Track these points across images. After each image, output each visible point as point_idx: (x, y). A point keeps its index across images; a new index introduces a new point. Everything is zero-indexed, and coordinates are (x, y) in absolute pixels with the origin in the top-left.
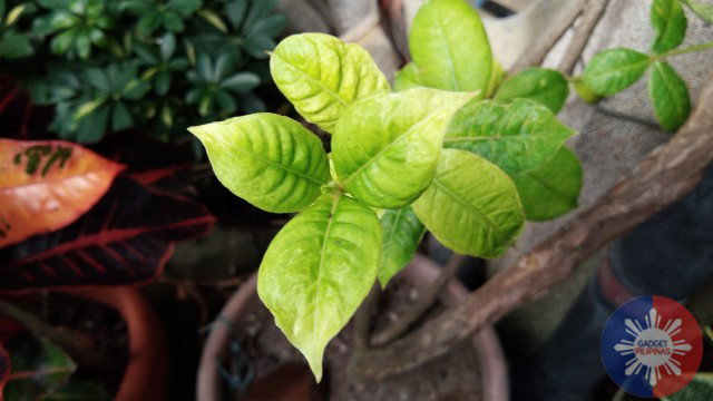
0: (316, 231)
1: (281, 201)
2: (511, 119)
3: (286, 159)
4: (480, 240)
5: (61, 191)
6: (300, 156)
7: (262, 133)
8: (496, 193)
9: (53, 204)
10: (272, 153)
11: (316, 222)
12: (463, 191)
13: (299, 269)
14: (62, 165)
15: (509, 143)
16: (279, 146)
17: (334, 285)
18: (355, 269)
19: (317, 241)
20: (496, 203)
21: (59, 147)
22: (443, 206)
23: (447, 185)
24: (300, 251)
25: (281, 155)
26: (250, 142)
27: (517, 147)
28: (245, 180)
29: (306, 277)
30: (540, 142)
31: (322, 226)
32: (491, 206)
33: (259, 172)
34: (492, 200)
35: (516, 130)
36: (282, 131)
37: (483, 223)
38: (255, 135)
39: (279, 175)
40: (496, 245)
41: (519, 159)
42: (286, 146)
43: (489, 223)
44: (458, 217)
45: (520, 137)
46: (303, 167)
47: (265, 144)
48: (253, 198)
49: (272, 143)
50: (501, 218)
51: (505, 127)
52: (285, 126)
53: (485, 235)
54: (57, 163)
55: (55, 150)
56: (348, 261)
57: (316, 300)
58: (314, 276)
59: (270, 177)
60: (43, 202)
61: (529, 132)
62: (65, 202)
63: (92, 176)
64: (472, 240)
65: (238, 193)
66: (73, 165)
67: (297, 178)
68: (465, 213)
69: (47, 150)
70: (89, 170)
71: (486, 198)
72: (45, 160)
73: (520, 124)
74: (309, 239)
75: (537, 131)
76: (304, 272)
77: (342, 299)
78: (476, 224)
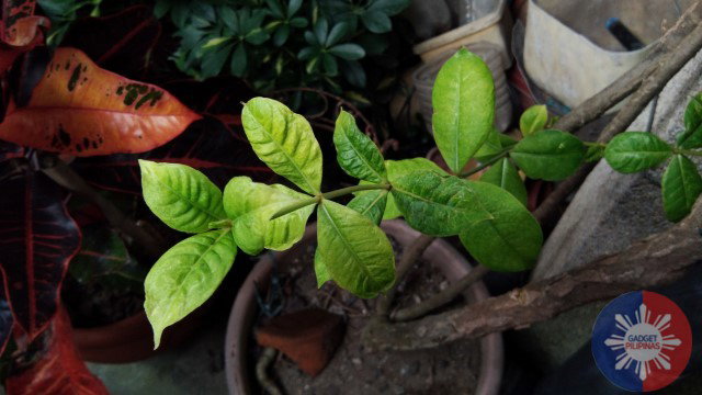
0: (196, 252)
1: (184, 224)
2: (444, 191)
3: (193, 198)
4: (356, 282)
5: (148, 125)
6: (203, 198)
7: (179, 178)
8: (377, 252)
9: (139, 132)
10: (184, 192)
11: (200, 245)
12: (353, 243)
13: (172, 274)
14: (152, 105)
15: (437, 209)
16: (189, 189)
17: (185, 292)
18: (201, 287)
19: (193, 259)
20: (375, 260)
21: (153, 89)
22: (336, 249)
23: (343, 235)
24: (179, 262)
25: (189, 194)
26: (170, 181)
27: (441, 214)
28: (160, 205)
29: (173, 281)
30: (461, 216)
31: (203, 248)
32: (370, 261)
33: (172, 202)
34: (373, 256)
35: (445, 201)
36: (193, 180)
37: (361, 271)
38: (174, 178)
39: (185, 207)
40: (369, 289)
41: (441, 224)
42: (194, 190)
43: (366, 272)
44: (345, 261)
45: (446, 207)
46: (205, 205)
47: (180, 185)
48: (164, 218)
49: (184, 186)
50: (377, 272)
51: (437, 195)
52: (195, 177)
53: (361, 280)
54: (149, 101)
55: (149, 91)
56: (200, 279)
57: (173, 298)
58: (179, 282)
59: (179, 206)
60: (132, 129)
61: (454, 205)
62: (148, 133)
63: (173, 118)
64: (350, 280)
65: (155, 212)
66: (161, 106)
67: (199, 212)
68: (350, 260)
69: (143, 90)
70: (171, 113)
71: (368, 254)
72: (140, 97)
73: (448, 197)
74: (188, 256)
75: (460, 207)
76: (173, 278)
77: (185, 303)
78: (356, 270)
